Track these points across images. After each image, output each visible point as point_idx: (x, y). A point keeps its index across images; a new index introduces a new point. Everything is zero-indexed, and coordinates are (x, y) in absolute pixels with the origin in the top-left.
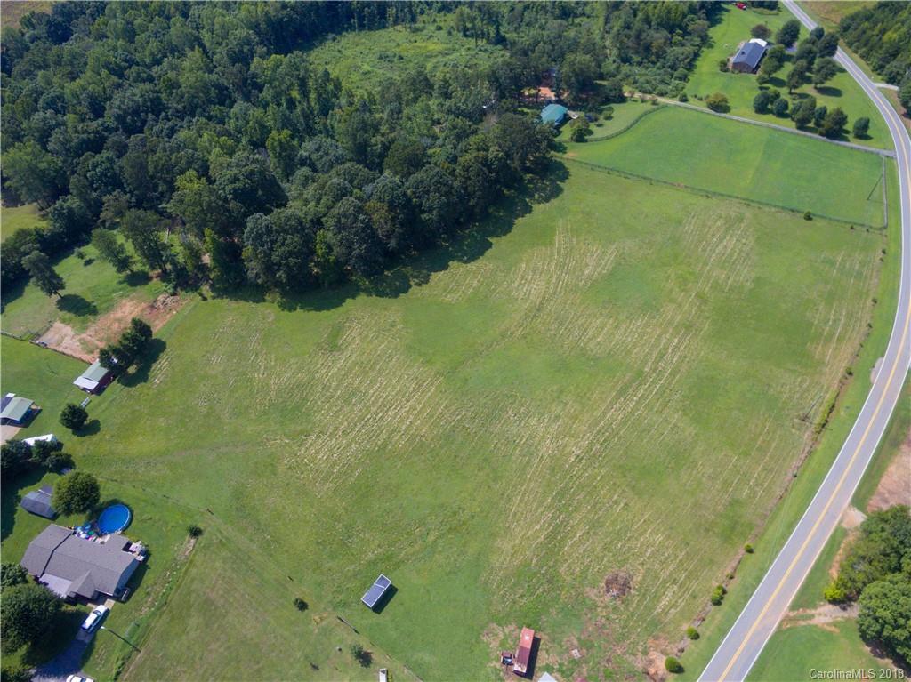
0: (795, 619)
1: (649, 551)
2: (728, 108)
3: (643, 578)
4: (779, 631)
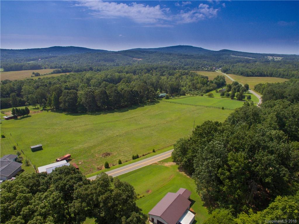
0: (158, 164)
1: (123, 151)
2: (214, 97)
3: (116, 155)
4: (150, 165)
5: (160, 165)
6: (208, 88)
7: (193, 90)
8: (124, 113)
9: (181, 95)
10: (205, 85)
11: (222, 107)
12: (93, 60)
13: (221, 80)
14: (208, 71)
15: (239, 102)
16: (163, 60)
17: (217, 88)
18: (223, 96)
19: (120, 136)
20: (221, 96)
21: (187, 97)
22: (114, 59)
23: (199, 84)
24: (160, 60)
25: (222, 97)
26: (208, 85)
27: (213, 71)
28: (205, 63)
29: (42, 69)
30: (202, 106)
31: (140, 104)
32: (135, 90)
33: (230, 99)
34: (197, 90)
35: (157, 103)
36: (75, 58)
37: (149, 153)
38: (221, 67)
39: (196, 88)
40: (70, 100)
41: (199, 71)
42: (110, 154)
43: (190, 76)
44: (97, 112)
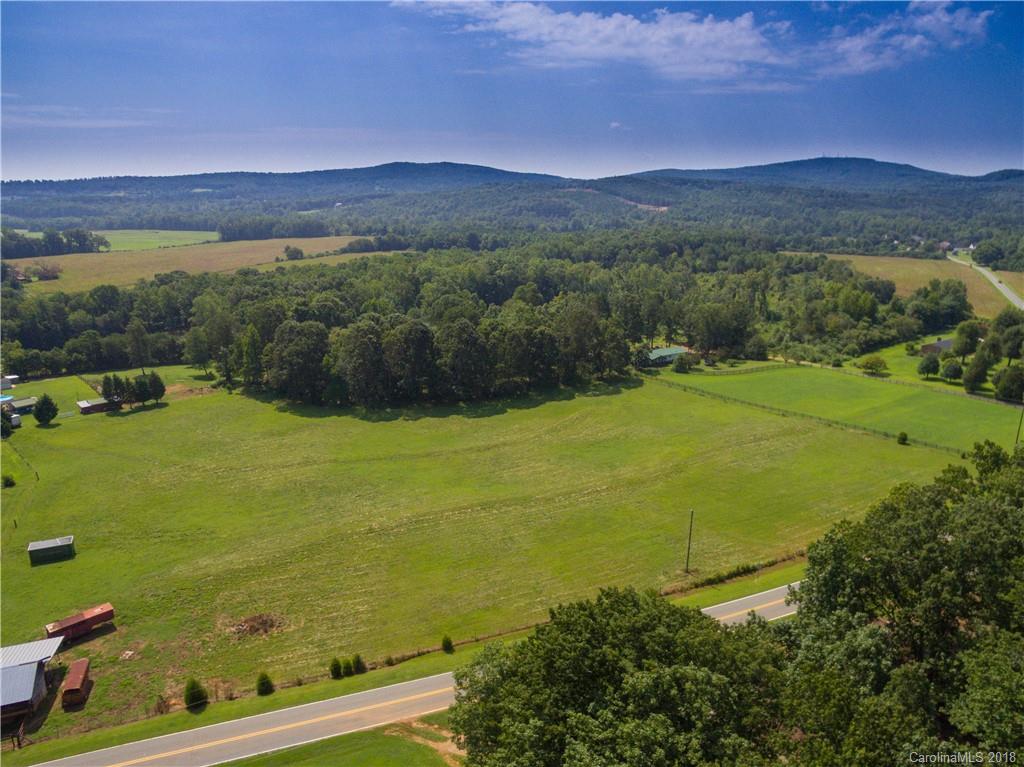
0: (414, 731)
1: (335, 614)
2: (888, 375)
3: (294, 632)
4: (376, 733)
5: (419, 740)
6: (876, 333)
7: (807, 337)
8: (484, 421)
9: (748, 358)
10: (866, 318)
11: (897, 433)
12: (500, 209)
13: (947, 301)
14: (915, 256)
15: (1003, 407)
16: (744, 210)
17: (919, 333)
18: (931, 376)
19: (383, 532)
20: (920, 373)
21: (773, 367)
22: (569, 206)
23: (841, 314)
24: (734, 213)
25: (928, 379)
26: (875, 321)
27: (936, 258)
28: (907, 226)
29: (328, 235)
30: (811, 417)
31: (562, 387)
32: (542, 333)
33: (962, 390)
34: (826, 337)
35: (629, 388)
36: (444, 202)
37: (419, 655)
38: (975, 240)
39: (820, 332)
40: (296, 360)
41: (876, 255)
42: (272, 626)
43: (821, 278)
44: (388, 410)
